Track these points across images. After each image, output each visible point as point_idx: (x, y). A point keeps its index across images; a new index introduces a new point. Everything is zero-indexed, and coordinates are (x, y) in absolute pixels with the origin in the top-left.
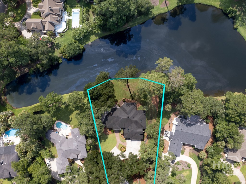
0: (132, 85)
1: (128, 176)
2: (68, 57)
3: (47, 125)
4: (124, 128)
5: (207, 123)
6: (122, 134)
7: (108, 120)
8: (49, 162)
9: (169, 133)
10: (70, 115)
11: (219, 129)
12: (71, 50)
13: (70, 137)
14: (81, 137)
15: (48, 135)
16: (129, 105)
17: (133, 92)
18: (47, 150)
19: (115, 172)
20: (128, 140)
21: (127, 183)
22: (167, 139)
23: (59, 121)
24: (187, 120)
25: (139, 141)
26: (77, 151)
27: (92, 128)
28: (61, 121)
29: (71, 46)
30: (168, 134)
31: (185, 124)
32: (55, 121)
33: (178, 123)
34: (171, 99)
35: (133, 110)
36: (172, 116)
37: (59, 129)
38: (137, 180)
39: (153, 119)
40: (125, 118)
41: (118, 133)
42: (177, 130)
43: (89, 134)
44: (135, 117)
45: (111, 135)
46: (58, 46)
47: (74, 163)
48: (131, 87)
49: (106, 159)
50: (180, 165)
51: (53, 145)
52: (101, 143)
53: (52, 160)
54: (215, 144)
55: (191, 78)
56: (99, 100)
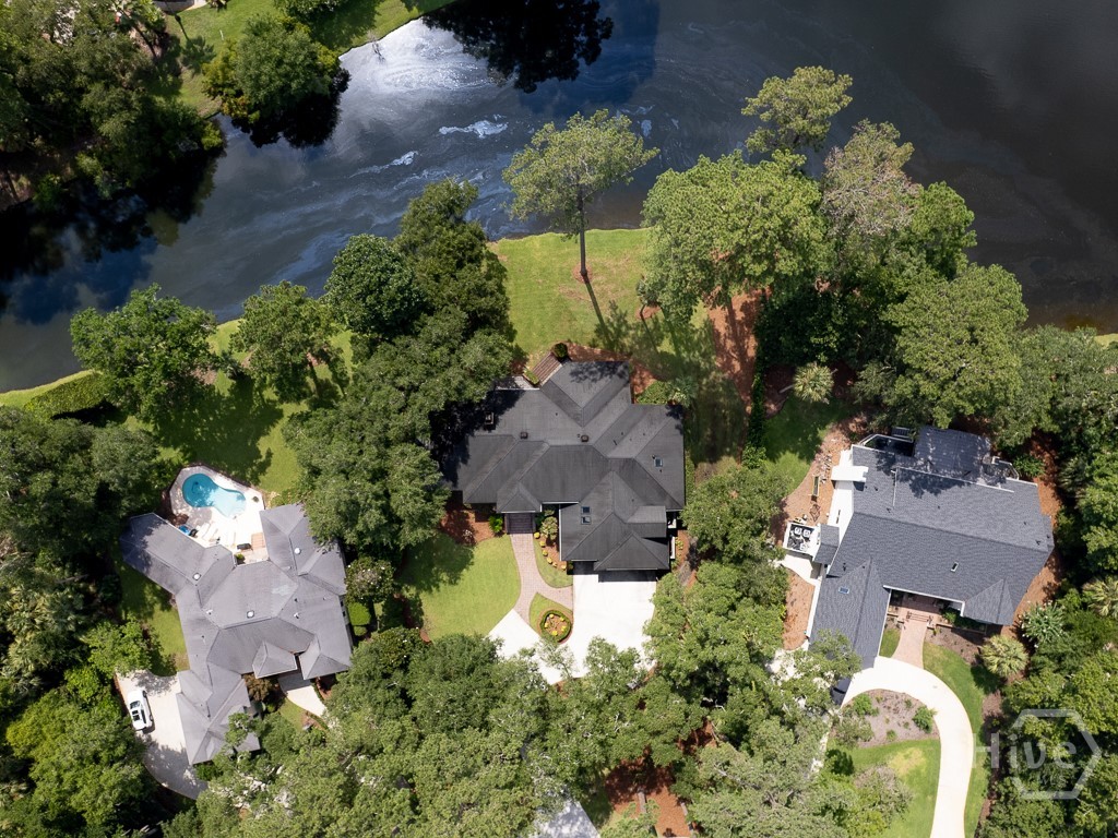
0: (604, 268)
1: (582, 771)
2: (250, 112)
3: (124, 481)
4: (564, 506)
5: (1024, 477)
6: (549, 543)
7: (468, 456)
8: (140, 697)
9: (814, 537)
10: (261, 432)
11: (1104, 504)
12: (262, 62)
13: (257, 556)
14: (317, 555)
15: (133, 539)
16: (591, 373)
17: (614, 307)
18: (131, 629)
19: (506, 745)
20: (586, 573)
21: (579, 815)
22: (802, 568)
23: (199, 470)
24: (916, 460)
25: (647, 580)
26: (295, 629)
27: (377, 497)
28: (209, 466)
29: (264, 39)
30: (807, 539)
31: (907, 480)
32: (181, 467)
33: (865, 469)
34: (830, 328)
35: (611, 404)
36: (831, 438)
37: (200, 512)
38: (635, 797)
39: (725, 458)
40: (569, 442)
41: (525, 535)
42: (860, 514)
43: (360, 527)
44: (626, 443)
45: (487, 546)
46: (198, 55)
47: (283, 702)
48: (600, 278)
49: (458, 673)
50: (876, 712)
51: (166, 599)
52: (434, 589)
53: (157, 688)
54: (1073, 596)
55: (948, 204)
56: (416, 335)
